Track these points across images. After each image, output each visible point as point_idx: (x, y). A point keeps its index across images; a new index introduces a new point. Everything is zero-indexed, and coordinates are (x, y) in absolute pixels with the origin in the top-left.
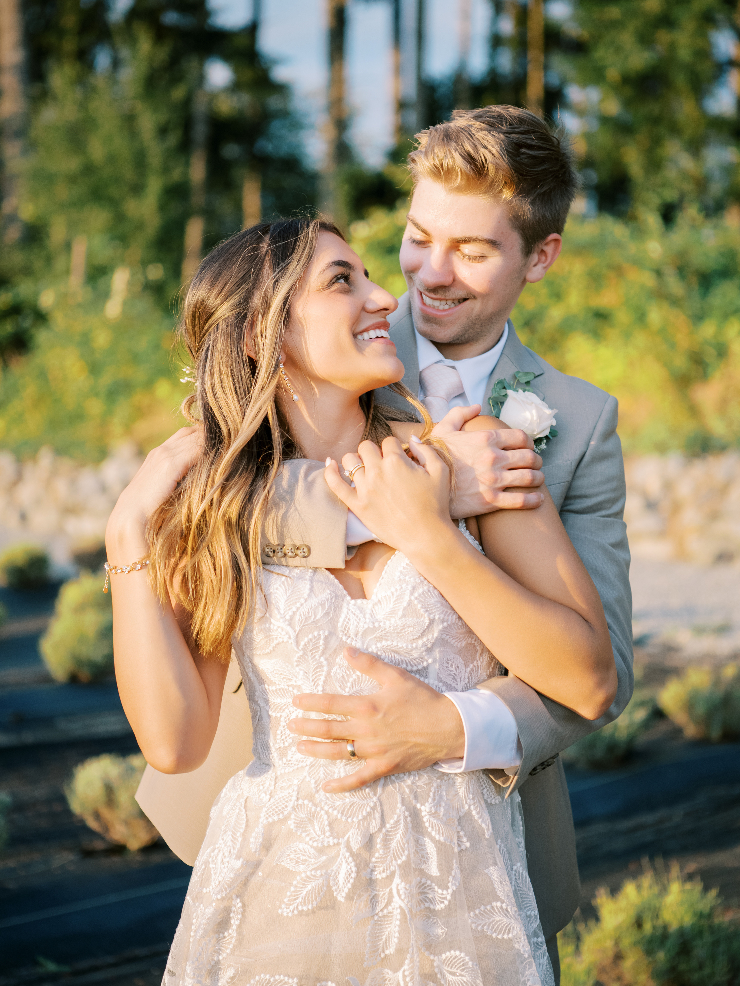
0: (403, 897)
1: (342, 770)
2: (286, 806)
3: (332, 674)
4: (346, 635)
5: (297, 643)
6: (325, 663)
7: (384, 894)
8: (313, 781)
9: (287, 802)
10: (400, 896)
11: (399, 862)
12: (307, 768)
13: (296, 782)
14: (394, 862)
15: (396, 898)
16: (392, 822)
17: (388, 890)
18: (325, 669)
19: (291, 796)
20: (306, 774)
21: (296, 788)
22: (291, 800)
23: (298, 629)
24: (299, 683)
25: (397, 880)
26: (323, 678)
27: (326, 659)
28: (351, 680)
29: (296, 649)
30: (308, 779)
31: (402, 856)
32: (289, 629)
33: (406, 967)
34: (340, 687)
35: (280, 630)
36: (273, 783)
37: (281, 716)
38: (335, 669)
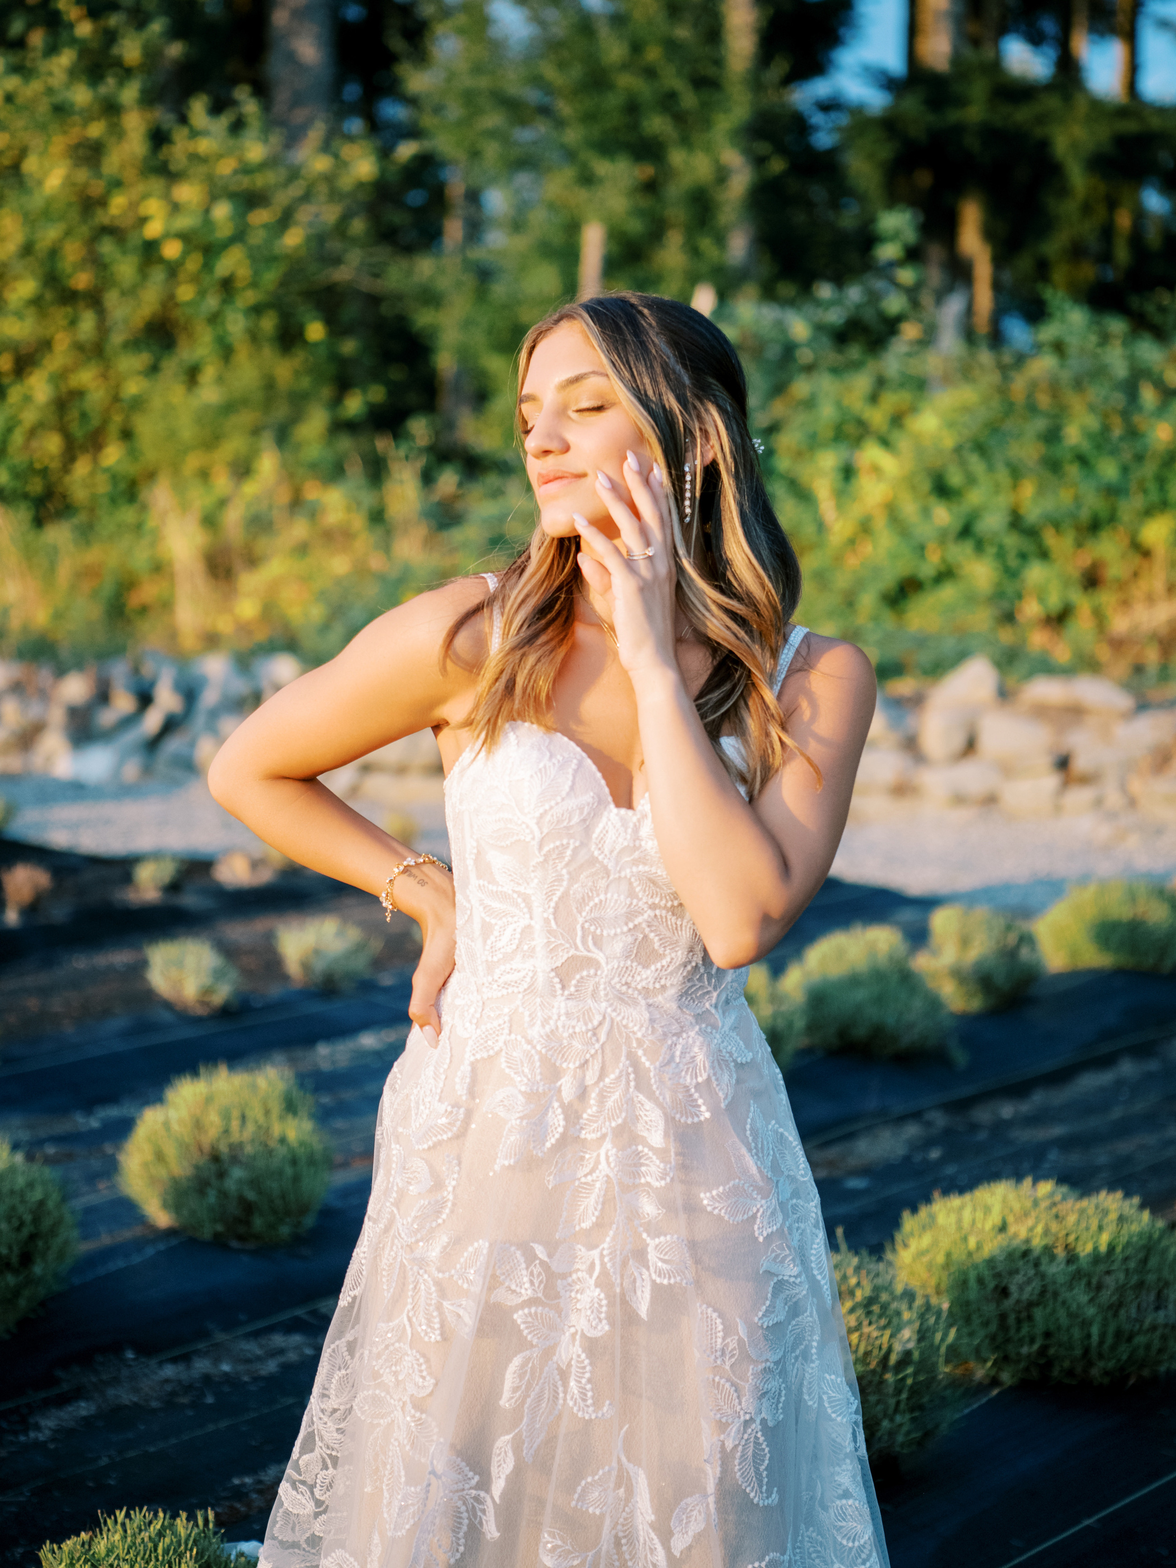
0: (612, 1165)
1: (563, 1005)
2: (497, 1041)
3: (571, 892)
4: (599, 849)
5: (541, 846)
6: (566, 877)
7: (590, 1158)
8: (527, 1013)
9: (497, 1036)
10: (608, 1163)
11: (614, 1124)
12: (520, 996)
13: (506, 1010)
14: (607, 1123)
15: (603, 1165)
16: (612, 1076)
17: (595, 1154)
18: (565, 883)
19: (503, 1029)
21: (507, 1018)
22: (502, 1034)
23: (545, 831)
24: (529, 891)
25: (607, 1145)
26: (559, 894)
27: (569, 873)
28: (591, 904)
29: (537, 852)
30: (521, 1010)
31: (618, 1118)
32: (535, 828)
33: (606, 1245)
34: (577, 908)
35: (524, 826)
37: (496, 924)
38: (576, 886)
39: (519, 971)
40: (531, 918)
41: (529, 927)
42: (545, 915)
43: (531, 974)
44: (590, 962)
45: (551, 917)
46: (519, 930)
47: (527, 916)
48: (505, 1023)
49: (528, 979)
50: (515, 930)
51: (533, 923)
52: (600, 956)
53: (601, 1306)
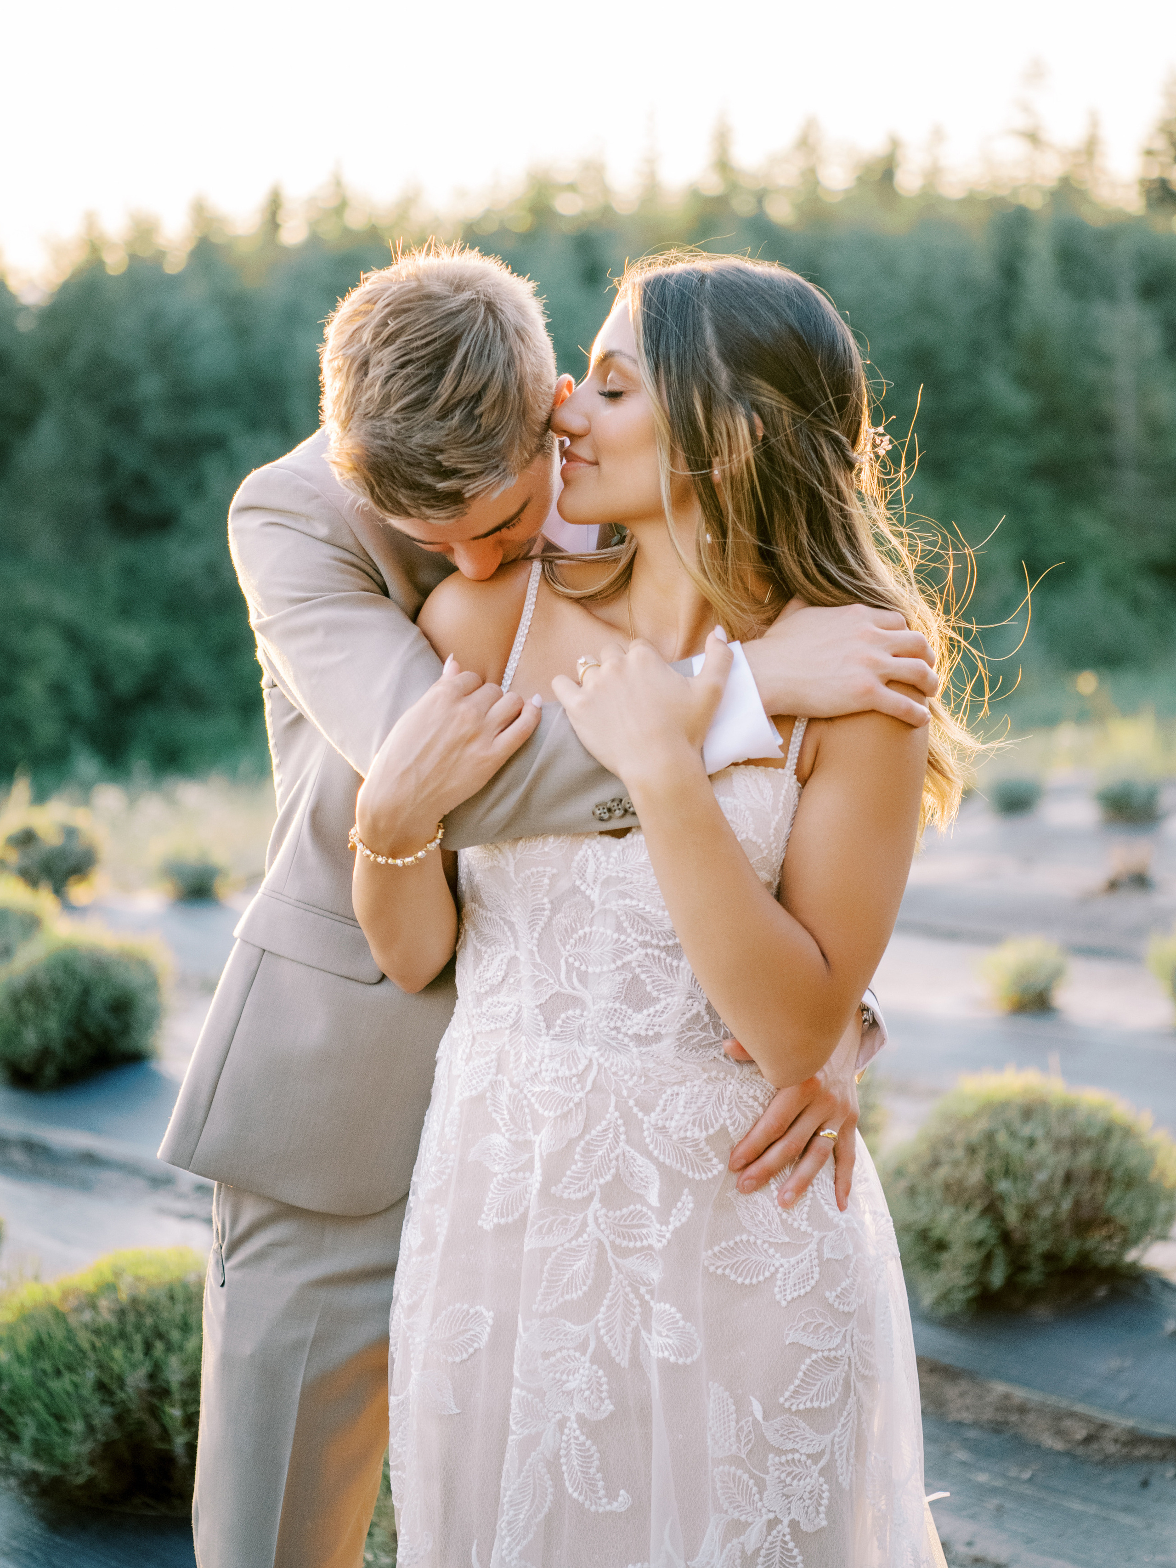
0: (603, 1227)
1: (547, 1046)
2: (482, 1081)
3: (554, 923)
4: (581, 878)
5: (517, 874)
6: (548, 906)
7: (575, 1220)
8: (512, 1052)
9: (483, 1075)
10: (598, 1225)
11: (602, 1181)
12: (507, 1032)
13: (494, 1048)
14: (595, 1181)
15: (591, 1227)
16: (599, 1128)
17: (581, 1216)
18: (547, 913)
19: (490, 1068)
20: (506, 1039)
21: (494, 1056)
22: (488, 1074)
24: (513, 919)
25: (596, 1204)
26: (541, 924)
27: (551, 902)
28: (575, 936)
29: (514, 878)
30: (507, 1047)
31: (606, 1174)
34: (561, 940)
36: (469, 1044)
37: (485, 952)
38: (558, 916)
39: (505, 1006)
40: (517, 948)
41: (515, 958)
42: (529, 946)
43: (516, 1009)
44: (575, 1001)
45: (535, 949)
46: (506, 961)
47: (513, 946)
48: (492, 1061)
49: (513, 1015)
50: (502, 960)
51: (518, 954)
52: (586, 995)
53: (601, 1385)
